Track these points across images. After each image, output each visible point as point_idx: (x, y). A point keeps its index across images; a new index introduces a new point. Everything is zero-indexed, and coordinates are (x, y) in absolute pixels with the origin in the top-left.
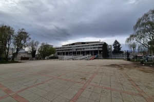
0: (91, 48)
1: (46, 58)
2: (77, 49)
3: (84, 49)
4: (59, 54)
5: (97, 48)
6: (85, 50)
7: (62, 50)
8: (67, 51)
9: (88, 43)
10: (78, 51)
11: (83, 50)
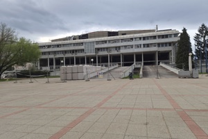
0: (138, 46)
1: (3, 76)
2: (98, 49)
3: (118, 48)
4: (44, 63)
5: (154, 45)
6: (123, 51)
7: (55, 53)
8: (69, 55)
9: (124, 33)
10: (101, 53)
11: (114, 52)
